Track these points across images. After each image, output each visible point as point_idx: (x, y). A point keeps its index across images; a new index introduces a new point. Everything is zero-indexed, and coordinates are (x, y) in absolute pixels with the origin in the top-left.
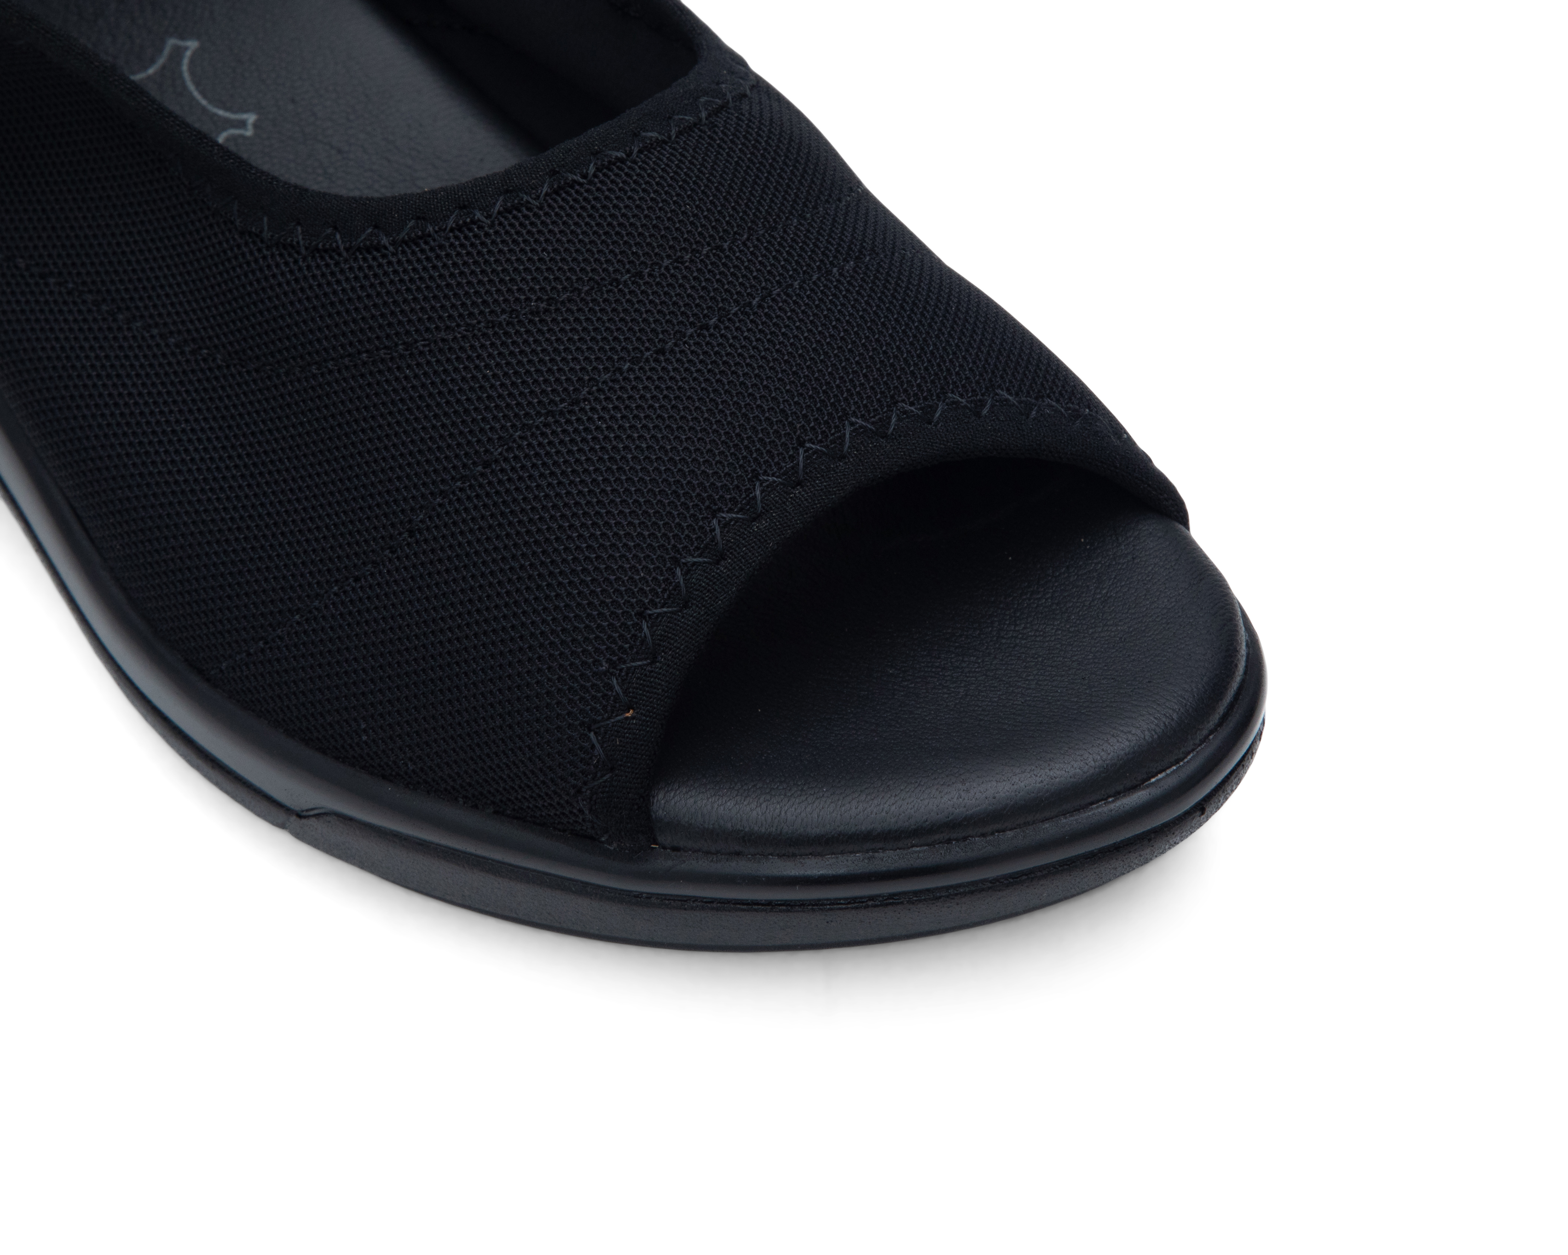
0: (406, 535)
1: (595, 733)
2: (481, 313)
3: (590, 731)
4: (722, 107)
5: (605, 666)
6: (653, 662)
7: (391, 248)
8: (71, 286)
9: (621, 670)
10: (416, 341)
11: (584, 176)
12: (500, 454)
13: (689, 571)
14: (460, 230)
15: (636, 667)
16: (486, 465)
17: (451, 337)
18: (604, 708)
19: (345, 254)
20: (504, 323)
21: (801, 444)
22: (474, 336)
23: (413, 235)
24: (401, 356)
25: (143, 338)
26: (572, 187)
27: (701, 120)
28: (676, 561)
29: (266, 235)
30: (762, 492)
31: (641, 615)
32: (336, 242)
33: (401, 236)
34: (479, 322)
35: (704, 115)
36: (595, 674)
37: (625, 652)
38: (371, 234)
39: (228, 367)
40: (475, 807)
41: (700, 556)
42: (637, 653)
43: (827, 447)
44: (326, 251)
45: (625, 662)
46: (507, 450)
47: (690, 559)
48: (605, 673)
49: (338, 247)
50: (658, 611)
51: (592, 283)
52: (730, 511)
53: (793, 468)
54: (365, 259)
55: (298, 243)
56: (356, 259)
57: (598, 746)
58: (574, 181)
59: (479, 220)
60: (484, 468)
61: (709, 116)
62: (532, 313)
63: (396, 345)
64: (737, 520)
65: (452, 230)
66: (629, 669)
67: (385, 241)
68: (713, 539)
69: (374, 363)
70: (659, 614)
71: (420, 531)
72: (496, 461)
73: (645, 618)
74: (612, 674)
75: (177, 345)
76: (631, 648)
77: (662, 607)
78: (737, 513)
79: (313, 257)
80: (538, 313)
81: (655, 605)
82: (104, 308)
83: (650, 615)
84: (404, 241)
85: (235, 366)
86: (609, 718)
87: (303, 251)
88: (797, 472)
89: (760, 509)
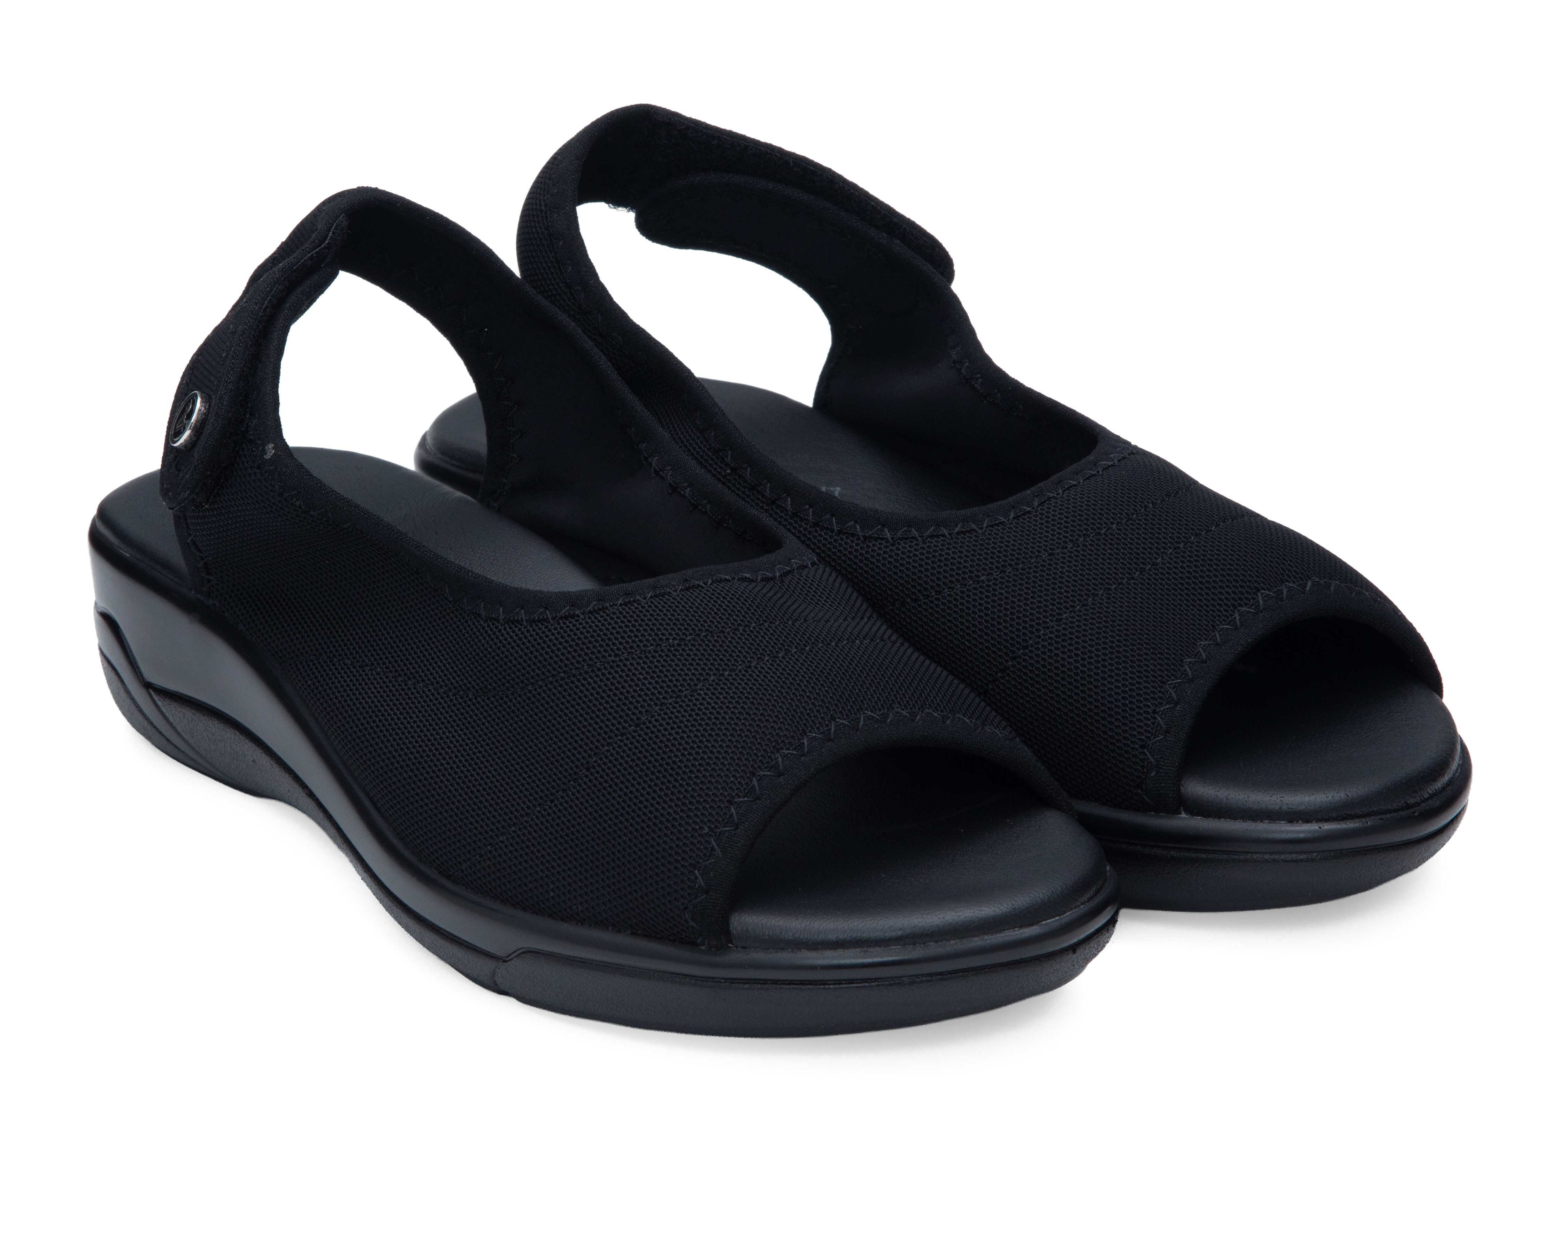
0: (584, 771)
1: (698, 870)
2: (638, 646)
3: (695, 869)
4: (789, 572)
5: (706, 830)
6: (737, 828)
7: (582, 616)
8: (379, 670)
9: (716, 833)
10: (596, 663)
11: (706, 584)
12: (647, 719)
13: (761, 779)
14: (626, 606)
15: (726, 831)
16: (637, 725)
17: (618, 659)
18: (705, 855)
19: (552, 621)
20: (652, 651)
21: (833, 718)
22: (633, 658)
23: (596, 608)
24: (586, 672)
25: (424, 692)
26: (697, 588)
27: (775, 577)
28: (753, 774)
29: (502, 617)
30: (808, 741)
31: (730, 802)
32: (547, 615)
33: (589, 609)
34: (636, 651)
35: (778, 574)
36: (700, 835)
37: (719, 822)
38: (569, 609)
39: (476, 698)
40: (619, 931)
41: (768, 771)
42: (727, 823)
43: (849, 722)
44: (539, 621)
45: (719, 828)
46: (651, 717)
47: (762, 773)
48: (706, 834)
49: (547, 618)
50: (741, 799)
51: (707, 633)
52: (788, 749)
53: (827, 730)
54: (564, 623)
55: (522, 618)
56: (559, 624)
57: (700, 878)
58: (699, 585)
59: (638, 600)
60: (636, 727)
61: (781, 576)
62: (670, 646)
63: (583, 666)
64: (792, 754)
65: (621, 605)
66: (721, 831)
67: (578, 612)
68: (777, 763)
69: (569, 677)
70: (741, 802)
71: (594, 767)
72: (644, 723)
73: (732, 804)
74: (710, 835)
75: (444, 693)
76: (723, 820)
77: (744, 797)
78: (792, 750)
79: (531, 626)
80: (673, 646)
81: (739, 797)
82: (400, 679)
83: (736, 802)
84: (590, 612)
85: (480, 697)
86: (707, 860)
87: (525, 623)
88: (830, 733)
89: (806, 749)
